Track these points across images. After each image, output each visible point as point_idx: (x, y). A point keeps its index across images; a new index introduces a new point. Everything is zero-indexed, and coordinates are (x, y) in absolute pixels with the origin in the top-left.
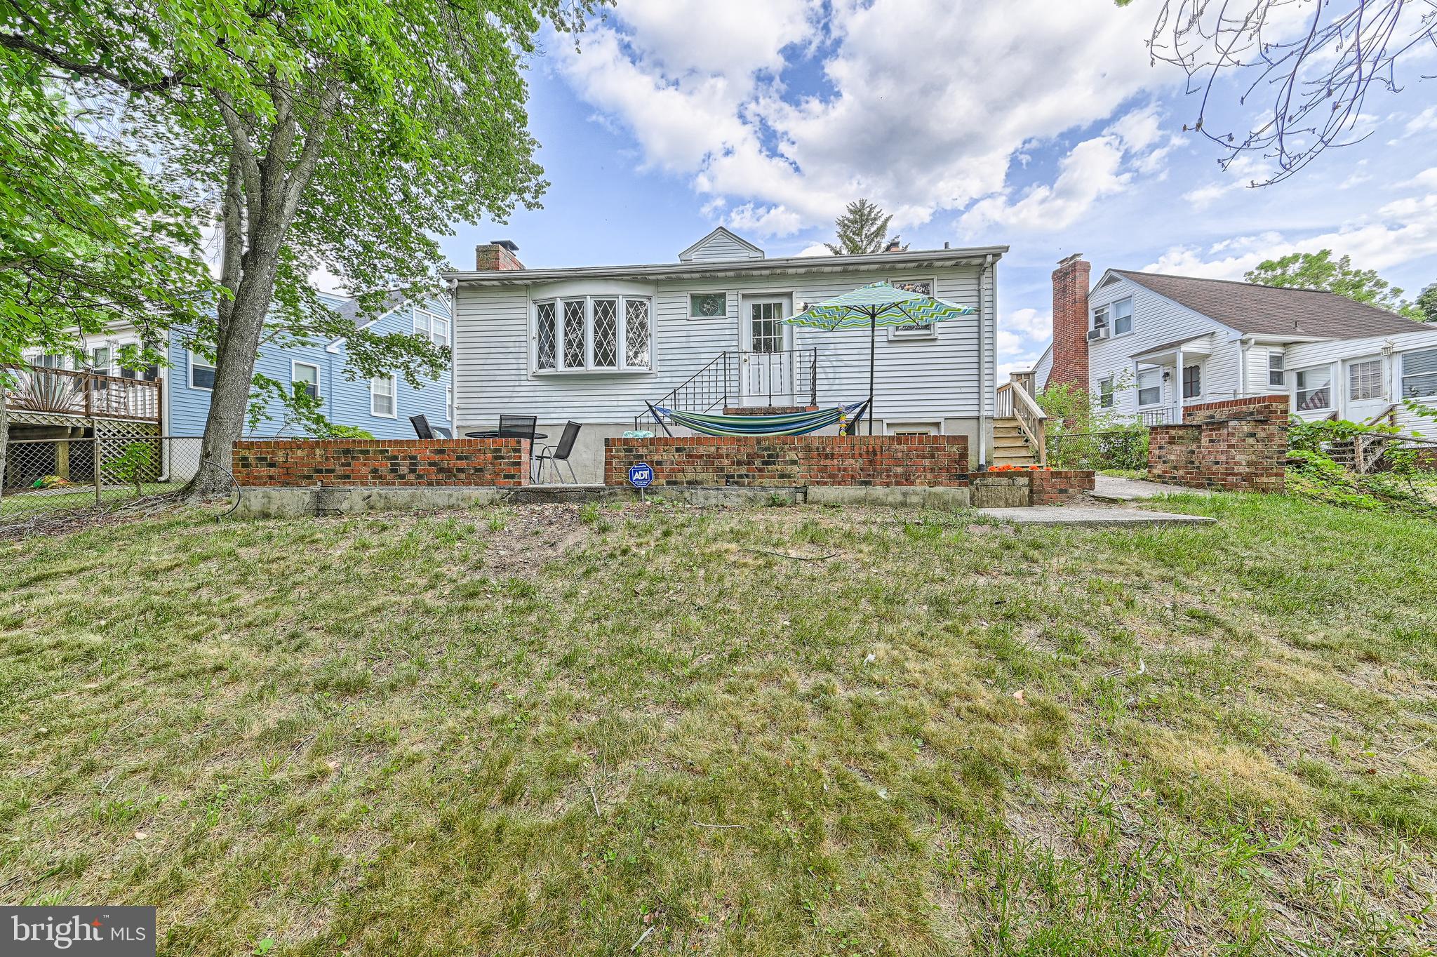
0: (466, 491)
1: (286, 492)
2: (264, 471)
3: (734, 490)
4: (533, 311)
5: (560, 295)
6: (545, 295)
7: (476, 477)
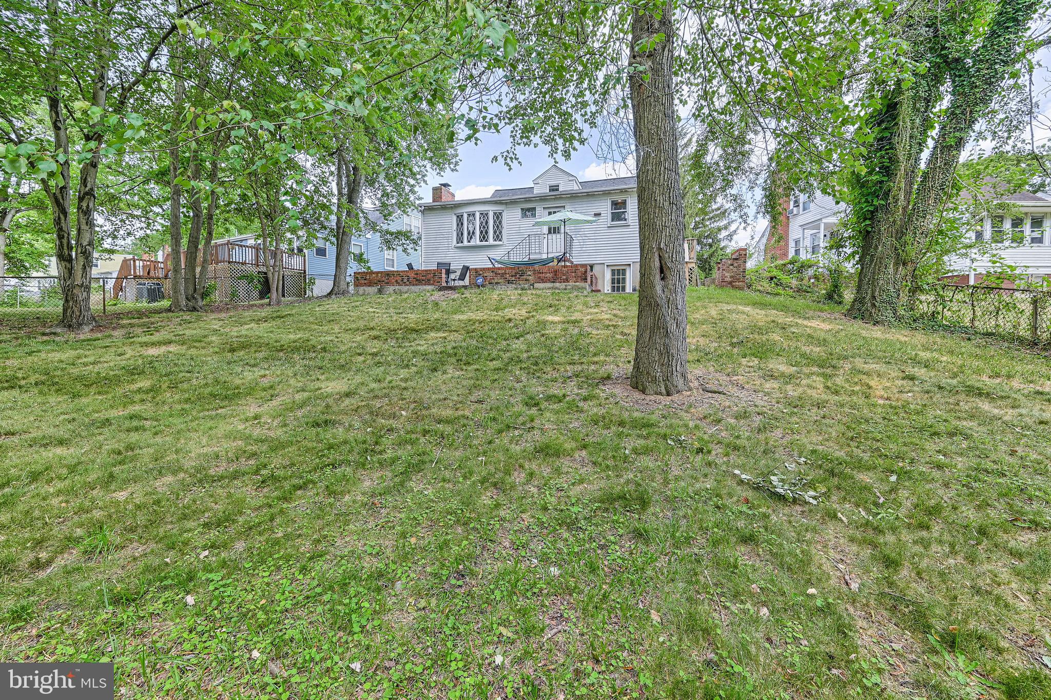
0: (425, 287)
1: (370, 288)
2: (363, 282)
3: (510, 286)
4: (455, 218)
5: (465, 211)
6: (459, 211)
7: (428, 282)
